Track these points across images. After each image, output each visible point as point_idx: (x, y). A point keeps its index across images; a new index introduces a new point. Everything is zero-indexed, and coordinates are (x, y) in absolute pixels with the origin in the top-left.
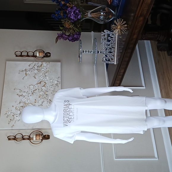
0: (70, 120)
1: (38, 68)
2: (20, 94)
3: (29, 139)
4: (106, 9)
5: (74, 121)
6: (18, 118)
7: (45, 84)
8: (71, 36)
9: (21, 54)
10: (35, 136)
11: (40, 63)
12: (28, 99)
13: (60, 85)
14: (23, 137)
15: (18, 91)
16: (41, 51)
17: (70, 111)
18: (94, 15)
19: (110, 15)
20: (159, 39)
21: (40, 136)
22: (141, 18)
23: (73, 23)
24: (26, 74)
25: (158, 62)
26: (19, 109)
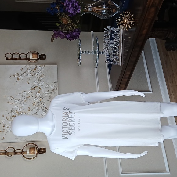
0: (71, 131)
1: (32, 72)
2: (12, 101)
3: (22, 154)
4: (109, 2)
5: (75, 133)
6: (9, 130)
7: (39, 89)
8: (69, 33)
9: (13, 56)
10: (28, 150)
11: (34, 66)
12: (21, 107)
13: (56, 91)
14: (14, 151)
15: (9, 98)
16: (35, 53)
17: (70, 121)
18: (95, 9)
19: (113, 9)
20: (168, 37)
21: (34, 150)
22: (153, 9)
23: (71, 18)
24: (18, 79)
25: (166, 63)
26: (10, 118)
